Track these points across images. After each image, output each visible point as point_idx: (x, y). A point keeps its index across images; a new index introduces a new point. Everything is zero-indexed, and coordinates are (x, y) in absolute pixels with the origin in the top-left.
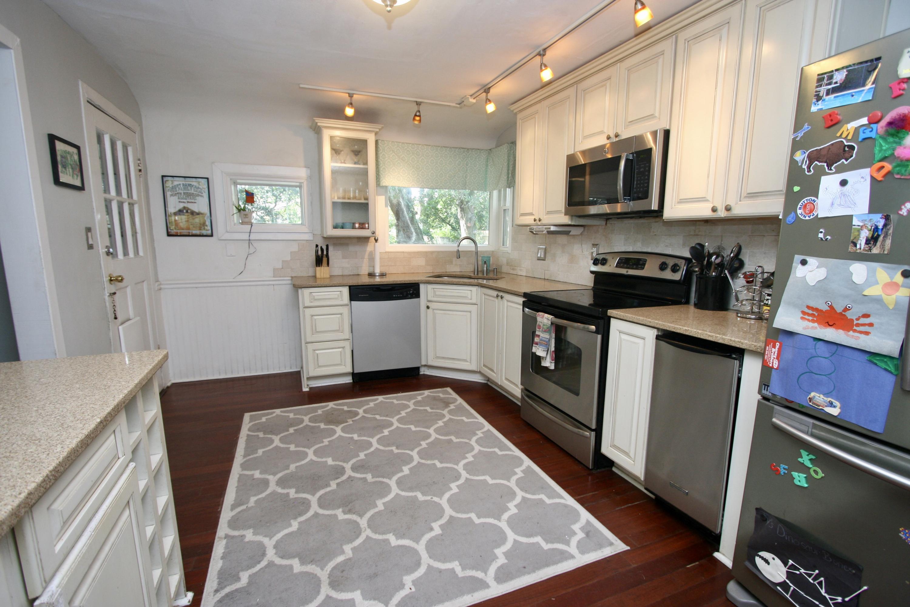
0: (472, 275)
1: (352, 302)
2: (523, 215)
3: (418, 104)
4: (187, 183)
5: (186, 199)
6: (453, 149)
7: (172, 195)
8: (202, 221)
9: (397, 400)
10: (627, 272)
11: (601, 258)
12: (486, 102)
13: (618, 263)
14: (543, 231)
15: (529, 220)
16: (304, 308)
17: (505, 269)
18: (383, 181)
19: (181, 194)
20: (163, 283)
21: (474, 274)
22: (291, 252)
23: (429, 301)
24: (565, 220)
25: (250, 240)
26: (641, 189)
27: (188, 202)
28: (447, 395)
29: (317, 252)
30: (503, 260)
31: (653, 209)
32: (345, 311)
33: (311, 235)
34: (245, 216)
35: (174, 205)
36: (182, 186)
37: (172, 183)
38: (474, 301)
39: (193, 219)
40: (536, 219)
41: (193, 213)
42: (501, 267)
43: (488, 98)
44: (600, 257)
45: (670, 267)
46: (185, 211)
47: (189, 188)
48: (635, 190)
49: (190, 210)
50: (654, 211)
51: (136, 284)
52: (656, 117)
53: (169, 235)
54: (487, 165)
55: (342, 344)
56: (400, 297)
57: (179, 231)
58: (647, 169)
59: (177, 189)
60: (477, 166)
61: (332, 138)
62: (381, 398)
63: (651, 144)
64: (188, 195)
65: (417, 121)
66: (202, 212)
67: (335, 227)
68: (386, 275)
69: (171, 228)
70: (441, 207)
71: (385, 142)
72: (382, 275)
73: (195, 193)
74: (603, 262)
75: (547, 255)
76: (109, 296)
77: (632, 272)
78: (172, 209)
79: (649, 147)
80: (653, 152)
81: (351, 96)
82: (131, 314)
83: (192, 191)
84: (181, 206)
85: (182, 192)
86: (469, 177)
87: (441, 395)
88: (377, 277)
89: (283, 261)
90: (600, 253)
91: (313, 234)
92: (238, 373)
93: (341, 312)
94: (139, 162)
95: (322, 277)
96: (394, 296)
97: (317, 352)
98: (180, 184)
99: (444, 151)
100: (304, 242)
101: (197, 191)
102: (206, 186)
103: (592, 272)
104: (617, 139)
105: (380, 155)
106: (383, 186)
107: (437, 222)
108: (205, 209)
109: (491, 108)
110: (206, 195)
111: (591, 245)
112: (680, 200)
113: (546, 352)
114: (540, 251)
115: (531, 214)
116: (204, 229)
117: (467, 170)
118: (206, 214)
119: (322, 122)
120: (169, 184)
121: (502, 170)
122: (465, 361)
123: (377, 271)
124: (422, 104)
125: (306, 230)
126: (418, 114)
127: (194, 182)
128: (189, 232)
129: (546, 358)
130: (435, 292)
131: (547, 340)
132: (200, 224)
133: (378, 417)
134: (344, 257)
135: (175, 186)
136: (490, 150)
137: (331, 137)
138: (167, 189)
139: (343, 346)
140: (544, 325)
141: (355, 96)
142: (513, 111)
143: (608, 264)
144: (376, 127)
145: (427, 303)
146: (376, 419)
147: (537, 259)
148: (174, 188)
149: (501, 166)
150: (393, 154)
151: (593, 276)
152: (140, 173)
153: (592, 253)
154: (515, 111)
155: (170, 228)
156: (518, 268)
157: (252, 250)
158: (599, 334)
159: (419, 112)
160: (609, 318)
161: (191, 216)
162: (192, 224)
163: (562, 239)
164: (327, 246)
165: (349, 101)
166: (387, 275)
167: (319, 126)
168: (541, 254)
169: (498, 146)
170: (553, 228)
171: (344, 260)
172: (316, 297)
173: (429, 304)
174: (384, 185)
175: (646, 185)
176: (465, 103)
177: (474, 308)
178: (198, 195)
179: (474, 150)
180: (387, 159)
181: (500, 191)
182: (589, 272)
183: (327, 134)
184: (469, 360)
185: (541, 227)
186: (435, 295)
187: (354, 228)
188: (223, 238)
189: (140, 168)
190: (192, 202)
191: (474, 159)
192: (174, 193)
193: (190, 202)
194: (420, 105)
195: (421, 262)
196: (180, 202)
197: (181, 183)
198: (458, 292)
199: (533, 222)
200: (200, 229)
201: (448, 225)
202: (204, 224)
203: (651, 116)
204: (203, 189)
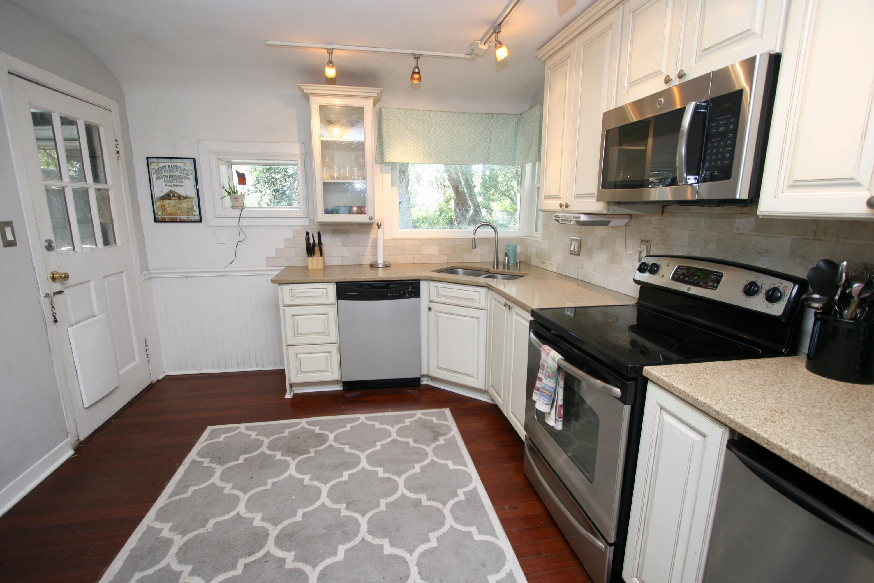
0: (491, 269)
1: (339, 301)
2: (548, 197)
3: (417, 57)
4: (173, 164)
5: (171, 182)
6: (473, 115)
7: (157, 178)
8: (189, 207)
9: (381, 423)
10: (689, 289)
11: (650, 264)
12: (496, 46)
13: (675, 273)
14: (571, 221)
15: (553, 205)
16: (284, 306)
17: (534, 261)
18: (387, 156)
19: (167, 176)
20: (152, 271)
21: (494, 268)
22: (285, 239)
23: (432, 302)
24: (599, 207)
25: (239, 226)
26: (719, 163)
27: (174, 185)
28: (442, 420)
29: (308, 240)
30: (533, 251)
31: (738, 197)
32: (332, 311)
33: (307, 220)
34: (235, 200)
35: (161, 190)
36: (167, 167)
37: (158, 165)
38: (482, 306)
39: (181, 204)
40: (563, 204)
41: (179, 197)
42: (530, 257)
43: (498, 39)
44: (650, 261)
45: (764, 291)
46: (171, 195)
47: (175, 170)
48: (707, 164)
49: (177, 193)
50: (741, 202)
51: (104, 277)
52: (754, 33)
53: (156, 221)
54: (516, 134)
55: (328, 348)
56: (396, 296)
57: (166, 217)
58: (731, 127)
59: (163, 171)
60: (504, 135)
61: (322, 108)
62: (362, 418)
63: (742, 82)
64: (175, 177)
65: (416, 79)
66: (189, 196)
67: (327, 212)
68: (390, 266)
69: (159, 214)
70: (502, 180)
71: (390, 109)
72: (386, 266)
73: (181, 175)
74: (654, 269)
75: (582, 249)
76: (45, 297)
77: (695, 291)
78: (158, 194)
79: (738, 88)
80: (744, 97)
81: (330, 52)
82: (96, 309)
83: (179, 174)
84: (166, 190)
85: (168, 174)
86: (492, 149)
87: (435, 420)
88: (380, 268)
89: (277, 249)
90: (651, 254)
91: (309, 219)
92: (232, 368)
93: (326, 312)
94: (116, 143)
95: (315, 268)
96: (389, 295)
97: (300, 356)
98: (165, 166)
99: (462, 118)
100: (299, 228)
101: (183, 173)
102: (192, 167)
103: (636, 281)
104: (682, 81)
105: (384, 126)
106: (387, 163)
107: (497, 195)
108: (192, 193)
109: (502, 53)
110: (192, 177)
111: (639, 241)
112: (795, 181)
113: (550, 406)
114: (573, 243)
115: (558, 197)
116: (192, 214)
117: (490, 141)
118: (193, 198)
119: (310, 88)
120: (153, 167)
121: (532, 139)
122: (471, 376)
123: (380, 262)
124: (421, 58)
125: (301, 215)
126: (417, 70)
127: (179, 164)
128: (177, 218)
129: (549, 413)
130: (438, 291)
131: (552, 390)
132: (188, 209)
133: (347, 449)
134: (344, 245)
135: (161, 167)
136: (521, 114)
137: (320, 106)
138: (152, 172)
139: (329, 350)
140: (548, 367)
141: (334, 51)
142: (540, 59)
143: (661, 271)
144: (374, 92)
145: (430, 303)
146: (342, 451)
147: (569, 252)
148: (159, 170)
149: (532, 134)
150: (399, 124)
151: (638, 287)
152: (118, 155)
153: (640, 252)
154: (543, 59)
155: (157, 213)
156: (548, 262)
157: (242, 237)
158: (625, 404)
159: (418, 68)
160: (646, 380)
161: (178, 200)
162: (179, 210)
163: (602, 231)
164: (319, 234)
165: (328, 59)
166: (392, 267)
167: (306, 93)
168: (574, 247)
169: (531, 108)
170: (583, 218)
171: (344, 248)
172: (297, 295)
173: (432, 305)
174: (388, 161)
175: (727, 155)
176: (475, 53)
177: (482, 314)
178: (185, 178)
179: (500, 116)
180: (392, 129)
181: (534, 165)
182: (633, 281)
183: (315, 103)
184: (475, 376)
185: (568, 215)
186: (439, 295)
187: (350, 212)
188: (212, 224)
189: (118, 150)
190: (179, 186)
191: (499, 127)
192: (160, 176)
193: (177, 186)
194: (419, 58)
195: (435, 250)
196: (166, 185)
197: (167, 164)
198: (464, 294)
199: (558, 208)
200: (188, 215)
201: (508, 199)
202: (192, 209)
203: (747, 34)
204: (189, 171)
